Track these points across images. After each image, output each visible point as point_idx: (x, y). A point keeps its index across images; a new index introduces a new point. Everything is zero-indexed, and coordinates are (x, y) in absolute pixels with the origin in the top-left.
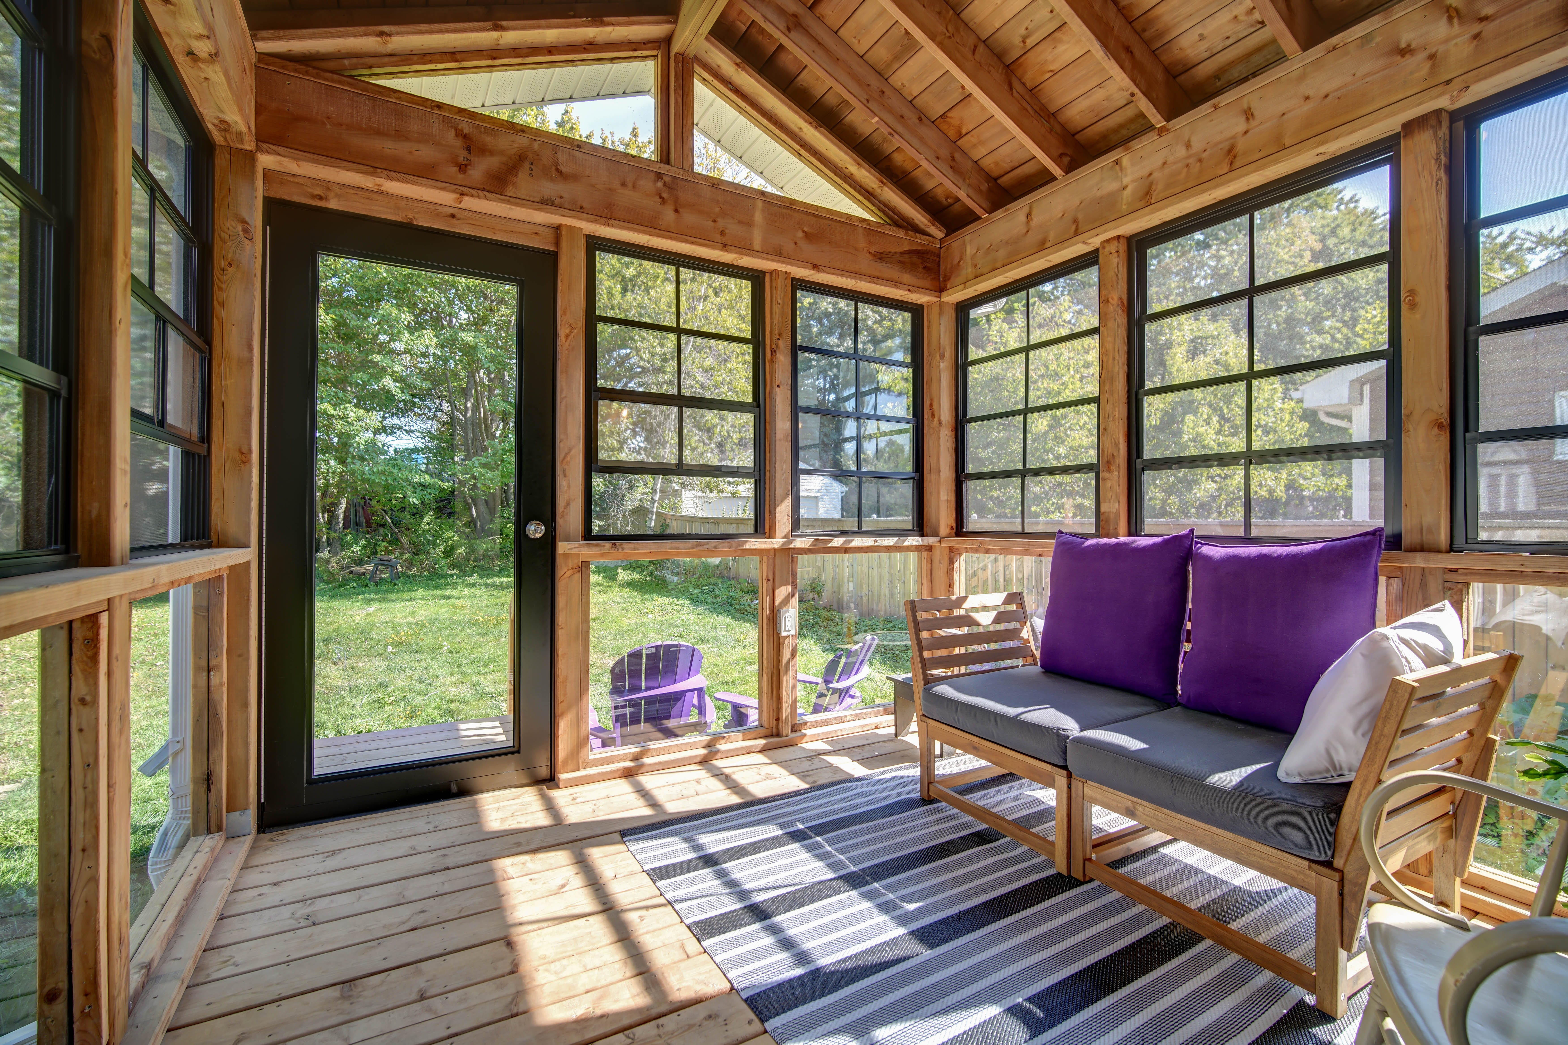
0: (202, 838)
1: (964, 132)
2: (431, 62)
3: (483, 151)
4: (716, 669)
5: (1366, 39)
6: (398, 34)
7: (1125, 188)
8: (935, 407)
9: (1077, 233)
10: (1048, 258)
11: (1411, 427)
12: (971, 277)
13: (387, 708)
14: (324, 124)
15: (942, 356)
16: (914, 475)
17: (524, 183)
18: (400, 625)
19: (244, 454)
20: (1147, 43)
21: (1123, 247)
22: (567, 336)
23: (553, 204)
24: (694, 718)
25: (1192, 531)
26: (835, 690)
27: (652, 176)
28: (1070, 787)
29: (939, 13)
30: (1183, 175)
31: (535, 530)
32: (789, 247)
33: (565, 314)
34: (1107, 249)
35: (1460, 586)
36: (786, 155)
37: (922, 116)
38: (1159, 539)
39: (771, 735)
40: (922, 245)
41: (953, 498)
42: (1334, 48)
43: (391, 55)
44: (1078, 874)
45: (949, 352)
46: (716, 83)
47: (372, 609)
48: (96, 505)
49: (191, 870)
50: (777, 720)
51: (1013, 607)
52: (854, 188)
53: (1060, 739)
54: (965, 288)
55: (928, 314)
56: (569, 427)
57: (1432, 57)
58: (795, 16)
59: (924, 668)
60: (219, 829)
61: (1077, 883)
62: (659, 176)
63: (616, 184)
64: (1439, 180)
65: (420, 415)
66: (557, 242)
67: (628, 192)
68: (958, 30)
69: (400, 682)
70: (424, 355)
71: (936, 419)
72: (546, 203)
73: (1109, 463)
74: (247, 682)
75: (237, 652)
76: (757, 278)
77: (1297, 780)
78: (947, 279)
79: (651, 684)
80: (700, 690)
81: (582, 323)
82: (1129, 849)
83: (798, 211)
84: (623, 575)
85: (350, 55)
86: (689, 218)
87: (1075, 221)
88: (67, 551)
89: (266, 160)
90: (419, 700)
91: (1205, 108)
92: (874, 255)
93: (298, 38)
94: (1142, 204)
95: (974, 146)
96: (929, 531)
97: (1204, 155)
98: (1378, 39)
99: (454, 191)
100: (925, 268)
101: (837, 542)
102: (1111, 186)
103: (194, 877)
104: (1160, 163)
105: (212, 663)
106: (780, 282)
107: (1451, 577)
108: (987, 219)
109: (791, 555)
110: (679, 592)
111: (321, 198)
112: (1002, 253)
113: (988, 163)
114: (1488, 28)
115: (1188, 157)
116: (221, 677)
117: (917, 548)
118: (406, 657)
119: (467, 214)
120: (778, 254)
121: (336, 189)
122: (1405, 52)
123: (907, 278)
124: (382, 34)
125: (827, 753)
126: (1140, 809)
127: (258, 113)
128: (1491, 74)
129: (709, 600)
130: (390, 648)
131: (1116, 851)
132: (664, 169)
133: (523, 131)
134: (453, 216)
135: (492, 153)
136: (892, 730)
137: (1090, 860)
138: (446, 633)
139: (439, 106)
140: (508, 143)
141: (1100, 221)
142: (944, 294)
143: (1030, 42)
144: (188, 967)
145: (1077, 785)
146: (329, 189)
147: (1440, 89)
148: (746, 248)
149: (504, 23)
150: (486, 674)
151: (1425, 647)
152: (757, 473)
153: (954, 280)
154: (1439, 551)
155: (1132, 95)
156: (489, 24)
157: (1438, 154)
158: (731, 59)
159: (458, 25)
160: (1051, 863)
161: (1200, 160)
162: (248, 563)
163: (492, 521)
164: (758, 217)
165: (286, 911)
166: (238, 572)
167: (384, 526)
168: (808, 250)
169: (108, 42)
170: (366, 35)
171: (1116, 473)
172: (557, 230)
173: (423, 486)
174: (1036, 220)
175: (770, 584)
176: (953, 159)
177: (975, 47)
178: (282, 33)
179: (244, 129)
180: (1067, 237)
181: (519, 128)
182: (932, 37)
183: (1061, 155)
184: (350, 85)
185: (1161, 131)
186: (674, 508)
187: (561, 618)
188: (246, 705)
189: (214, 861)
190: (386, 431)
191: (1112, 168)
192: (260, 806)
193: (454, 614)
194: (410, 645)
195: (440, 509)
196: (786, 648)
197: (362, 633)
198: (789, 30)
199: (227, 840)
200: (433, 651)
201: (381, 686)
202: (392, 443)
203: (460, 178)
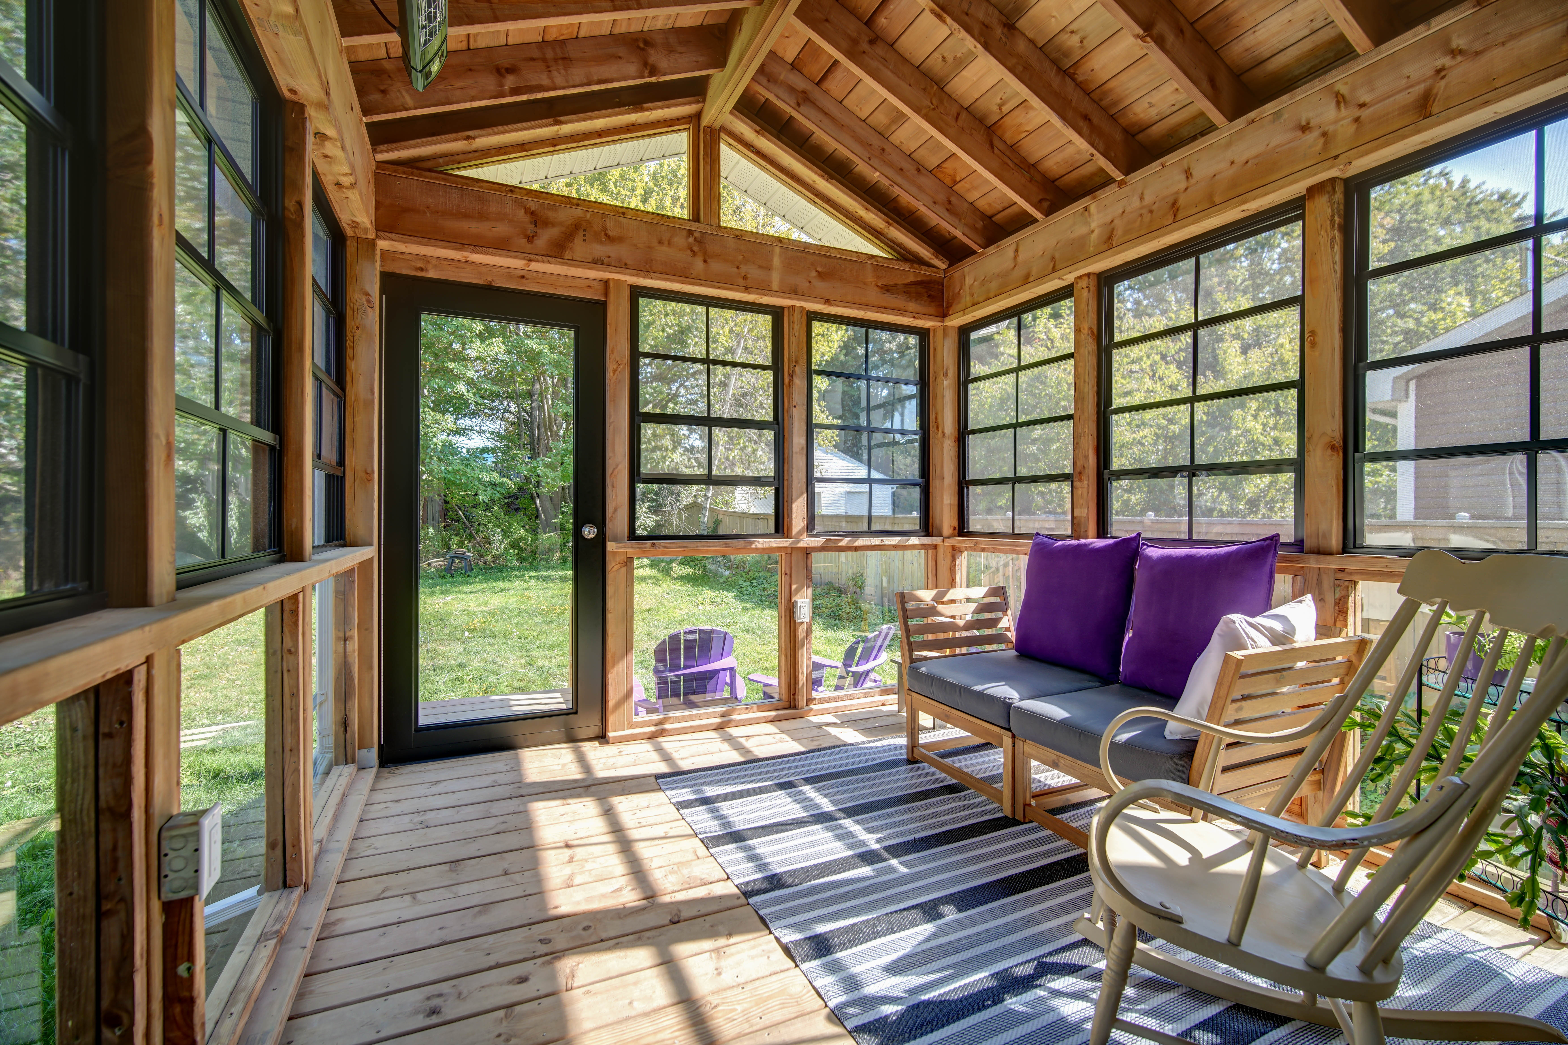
0: (341, 767)
1: (958, 179)
2: (505, 154)
3: (546, 223)
4: (757, 657)
5: (1277, 115)
6: (480, 136)
7: (1092, 232)
8: (939, 420)
9: (1054, 270)
10: (1032, 290)
11: (1311, 448)
12: (969, 304)
13: (466, 685)
14: (425, 212)
15: (946, 375)
16: (920, 482)
17: (579, 248)
18: (475, 613)
19: (369, 474)
20: (1105, 109)
21: (1093, 283)
22: (615, 371)
23: (602, 263)
24: (726, 694)
25: (1139, 534)
26: (854, 673)
27: (685, 233)
28: (1014, 746)
29: (924, 89)
30: (1138, 223)
31: (590, 532)
32: (803, 285)
33: (612, 353)
34: (1080, 285)
35: (1346, 583)
36: (803, 202)
37: (920, 168)
38: (1119, 540)
39: (789, 708)
40: (927, 275)
41: (956, 502)
42: (1253, 121)
43: (474, 151)
44: (1019, 816)
45: (952, 371)
46: (740, 147)
47: (449, 598)
48: (295, 520)
49: (337, 786)
50: (794, 694)
51: (997, 599)
52: (864, 229)
53: (1007, 706)
55: (934, 337)
56: (617, 447)
57: (1324, 134)
58: (804, 92)
59: (911, 651)
60: (353, 762)
61: (1019, 823)
62: (690, 233)
63: (654, 243)
64: (1333, 238)
65: (489, 416)
66: (606, 293)
67: (664, 248)
68: (941, 101)
69: (476, 663)
70: (495, 361)
71: (940, 431)
72: (597, 262)
73: (1082, 473)
74: (372, 650)
75: (365, 627)
76: (777, 314)
77: (1178, 737)
78: (950, 306)
79: (689, 663)
80: (732, 669)
81: (626, 359)
82: (1067, 800)
83: (812, 254)
84: (677, 570)
85: (443, 156)
86: (716, 266)
87: (1053, 259)
88: (279, 552)
89: (383, 244)
90: (493, 679)
91: (1155, 166)
92: (882, 288)
93: (406, 148)
94: (1106, 247)
95: (969, 190)
96: (935, 532)
97: (1154, 207)
98: (1286, 116)
99: (524, 259)
100: (929, 296)
101: (844, 541)
102: (1082, 230)
103: (341, 791)
104: (1121, 211)
105: (348, 635)
106: (796, 316)
107: (1340, 575)
108: (982, 254)
109: (807, 552)
110: (728, 585)
111: (422, 269)
112: (994, 285)
113: (982, 204)
114: (1365, 113)
115: (1142, 208)
116: (354, 645)
117: (923, 547)
118: (481, 642)
119: (534, 274)
120: (794, 292)
121: (433, 261)
122: (1305, 128)
123: (912, 306)
124: (468, 138)
125: (830, 724)
126: (1062, 761)
127: (377, 209)
128: (1367, 153)
129: (758, 593)
130: (467, 634)
131: (1056, 801)
132: (694, 226)
133: (578, 205)
134: (523, 277)
135: (553, 225)
136: (895, 708)
137: (1030, 805)
138: (516, 620)
139: (512, 189)
140: (566, 215)
141: (1073, 261)
142: (947, 319)
143: (1006, 109)
144: (345, 846)
145: (1019, 744)
146: (428, 262)
147: (1330, 162)
148: (765, 289)
149: (562, 118)
150: (551, 657)
151: (1271, 630)
152: (776, 482)
153: (957, 307)
154: (1331, 554)
155: (1092, 155)
156: (551, 120)
157: (1332, 216)
158: (751, 127)
159: (526, 124)
160: (1000, 810)
161: (1151, 212)
162: (372, 558)
163: (556, 517)
164: (777, 261)
165: (407, 819)
166: (365, 565)
167: (458, 521)
168: (820, 286)
169: (300, 205)
170: (456, 140)
171: (1086, 482)
172: (606, 283)
173: (494, 485)
174: (1022, 257)
175: (788, 577)
176: (949, 202)
177: (958, 114)
178: (394, 145)
179: (369, 225)
180: (1046, 273)
181: (575, 202)
182: (918, 111)
183: (1041, 201)
184: (444, 180)
185: (1122, 184)
186: (727, 504)
187: (610, 604)
188: (371, 668)
189: (351, 784)
190: (459, 432)
191: (1082, 214)
192: (381, 747)
193: (522, 603)
194: (484, 630)
195: (508, 505)
196: (801, 633)
197: (442, 620)
198: (799, 105)
199: (360, 769)
200: (505, 636)
201: (460, 665)
202: (465, 443)
203: (528, 247)
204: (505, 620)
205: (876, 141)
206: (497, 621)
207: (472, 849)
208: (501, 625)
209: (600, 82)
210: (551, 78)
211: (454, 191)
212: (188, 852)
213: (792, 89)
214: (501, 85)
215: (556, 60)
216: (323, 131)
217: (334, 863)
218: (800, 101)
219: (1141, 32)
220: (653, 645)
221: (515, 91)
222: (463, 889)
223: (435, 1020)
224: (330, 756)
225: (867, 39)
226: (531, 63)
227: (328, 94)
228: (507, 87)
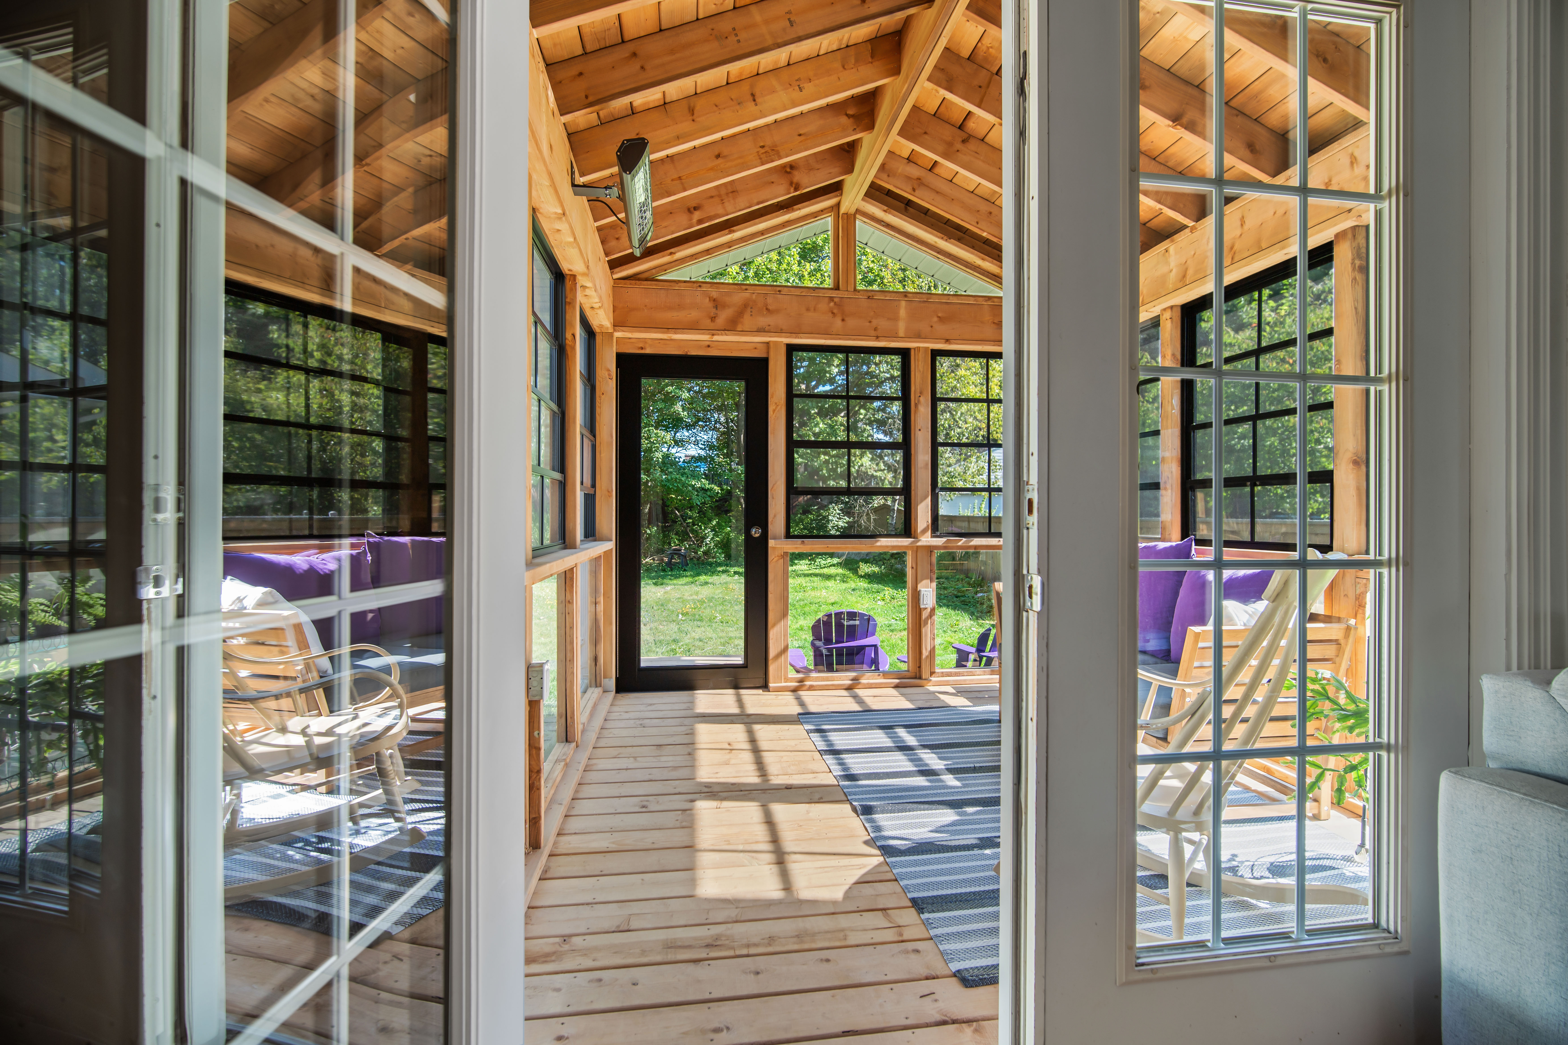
0: (593, 690)
3: (724, 306)
6: (679, 251)
7: (1171, 271)
11: (1338, 463)
14: (642, 310)
17: (747, 321)
18: (688, 601)
19: (610, 492)
21: (1177, 314)
22: (774, 411)
23: (764, 331)
27: (827, 299)
31: (757, 533)
32: (926, 330)
33: (772, 397)
34: (1165, 316)
39: (915, 678)
43: (673, 262)
46: (871, 223)
47: (669, 588)
48: (571, 524)
49: (592, 700)
50: (919, 668)
56: (777, 467)
60: (601, 687)
62: (832, 299)
63: (803, 311)
66: (768, 352)
67: (811, 314)
69: (687, 640)
72: (761, 331)
74: (611, 611)
75: (607, 596)
76: (905, 355)
79: (840, 640)
80: (875, 647)
81: (784, 400)
83: (934, 302)
84: (865, 568)
85: (657, 268)
86: (851, 322)
88: (564, 543)
89: (618, 334)
94: (1182, 283)
98: (1314, 174)
99: (709, 334)
102: (1163, 270)
103: (594, 703)
104: (1193, 253)
106: (921, 355)
109: (929, 550)
111: (642, 348)
116: (601, 608)
119: (716, 343)
120: (919, 336)
121: (649, 342)
122: (1328, 185)
124: (671, 254)
127: (614, 319)
130: (680, 617)
132: (834, 294)
133: (747, 289)
134: (709, 346)
135: (729, 307)
138: (720, 608)
139: (700, 285)
140: (738, 299)
141: (1158, 296)
146: (646, 343)
149: (734, 228)
152: (906, 492)
155: (1162, 209)
157: (1353, 260)
158: (880, 208)
159: (709, 237)
162: (611, 550)
164: (903, 313)
165: (632, 722)
166: (607, 553)
168: (942, 329)
169: (574, 335)
172: (768, 344)
173: (704, 490)
175: (914, 570)
179: (609, 326)
181: (744, 287)
184: (656, 285)
185: (1193, 229)
187: (771, 587)
188: (611, 624)
189: (599, 700)
190: (678, 443)
191: (1164, 255)
192: (617, 679)
193: (727, 594)
194: (695, 615)
195: (718, 508)
196: (925, 615)
197: (662, 605)
198: (914, 190)
199: (604, 692)
200: (710, 620)
201: (674, 641)
202: (681, 454)
203: (712, 325)
204: (711, 607)
205: (984, 207)
206: (705, 608)
207: (670, 740)
208: (708, 611)
209: (758, 204)
210: (724, 208)
211: (663, 291)
212: (538, 678)
213: (909, 178)
214: (691, 220)
215: (727, 194)
216: (585, 284)
217: (592, 736)
218: (916, 186)
219: (1171, 123)
220: (809, 622)
221: (700, 222)
222: (663, 759)
223: (644, 810)
224: (587, 681)
225: (961, 140)
226: (711, 200)
227: (588, 267)
228: (695, 221)
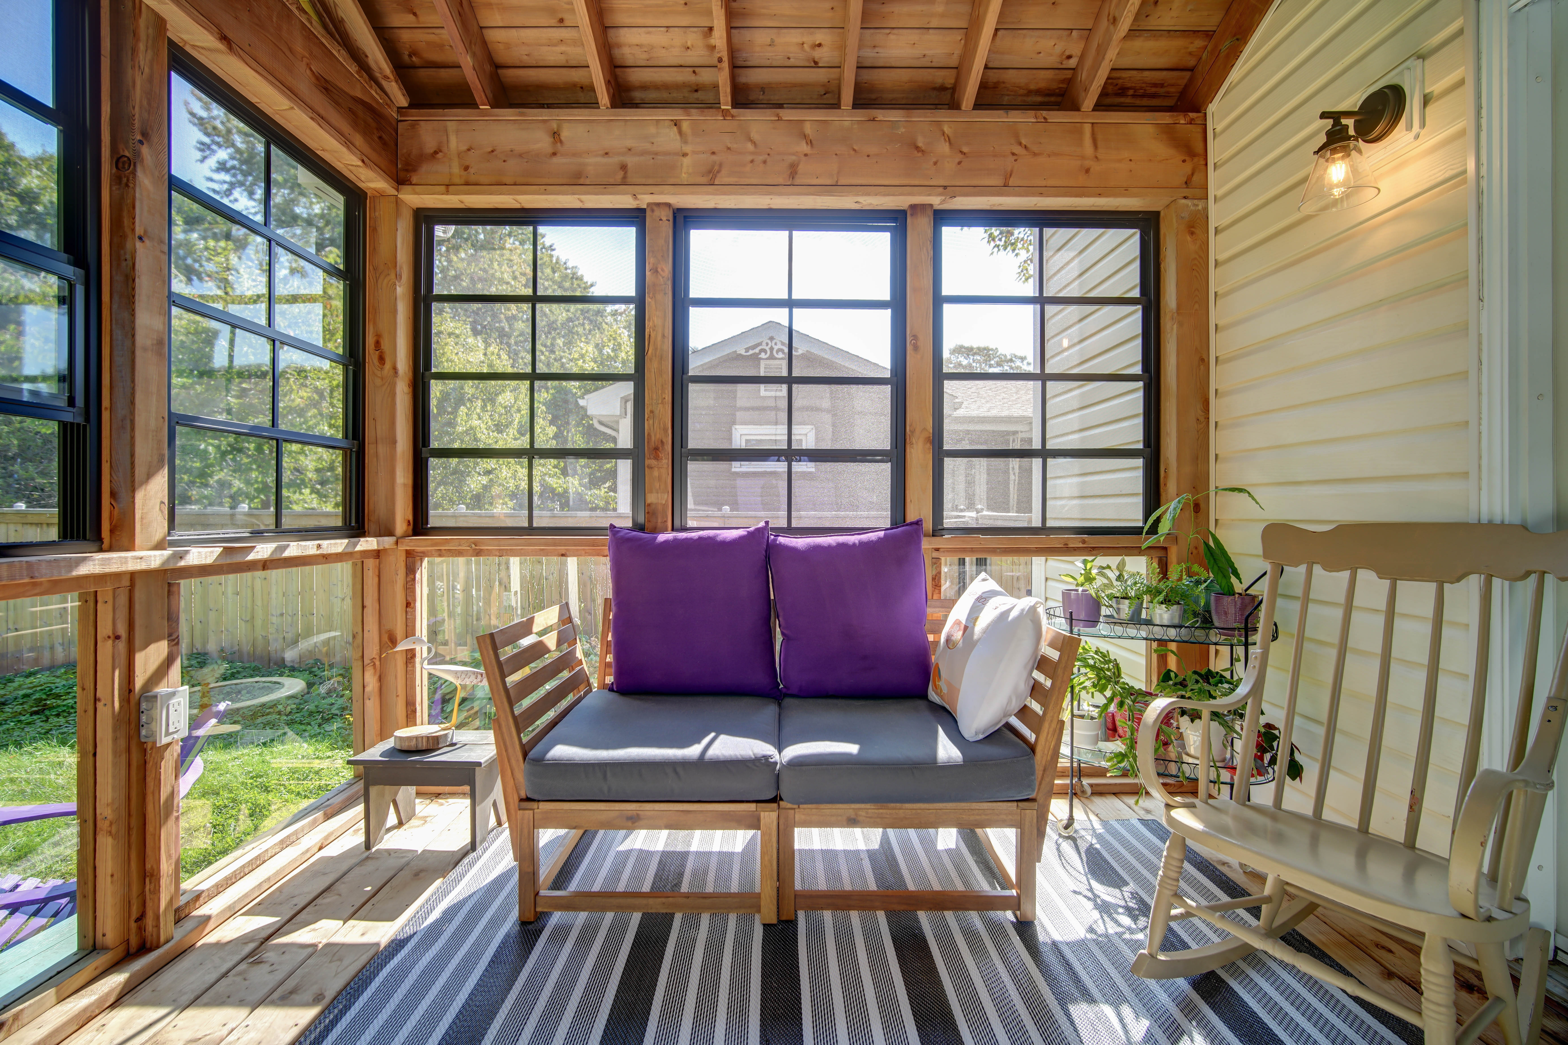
5: (895, 125)
7: (684, 155)
8: (385, 347)
9: (624, 182)
10: (583, 197)
12: (458, 181)
15: (399, 277)
16: (347, 444)
21: (670, 215)
28: (778, 820)
34: (655, 212)
38: (741, 532)
39: (133, 956)
40: (376, 101)
41: (410, 480)
42: (874, 119)
44: (789, 914)
45: (406, 275)
50: (141, 918)
53: (771, 768)
54: (447, 192)
59: (518, 731)
71: (388, 365)
73: (656, 449)
78: (414, 168)
87: (626, 167)
91: (770, 114)
92: (317, 79)
94: (704, 180)
96: (377, 529)
98: (902, 130)
100: (380, 138)
101: (263, 550)
104: (725, 146)
107: (935, 554)
108: (484, 113)
109: (173, 581)
112: (512, 168)
115: (753, 153)
122: (919, 149)
123: (359, 140)
125: (277, 931)
141: (654, 182)
142: (406, 188)
145: (786, 814)
153: (425, 174)
161: (765, 162)
174: (567, 145)
175: (122, 646)
180: (612, 181)
